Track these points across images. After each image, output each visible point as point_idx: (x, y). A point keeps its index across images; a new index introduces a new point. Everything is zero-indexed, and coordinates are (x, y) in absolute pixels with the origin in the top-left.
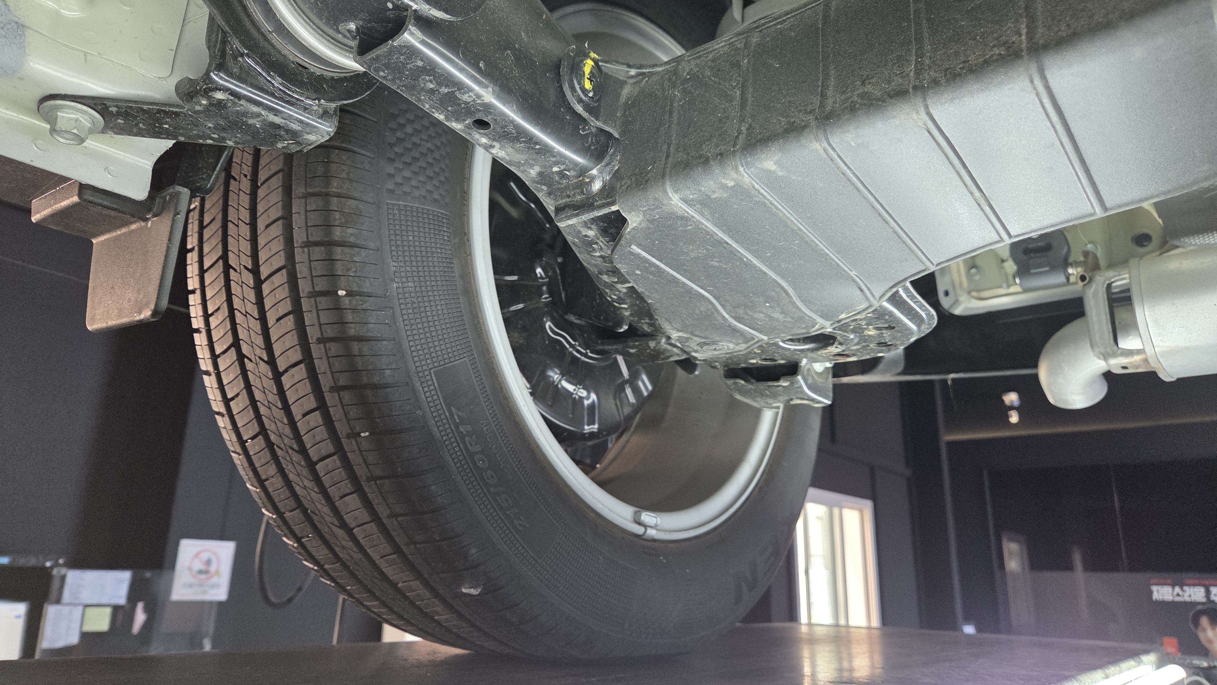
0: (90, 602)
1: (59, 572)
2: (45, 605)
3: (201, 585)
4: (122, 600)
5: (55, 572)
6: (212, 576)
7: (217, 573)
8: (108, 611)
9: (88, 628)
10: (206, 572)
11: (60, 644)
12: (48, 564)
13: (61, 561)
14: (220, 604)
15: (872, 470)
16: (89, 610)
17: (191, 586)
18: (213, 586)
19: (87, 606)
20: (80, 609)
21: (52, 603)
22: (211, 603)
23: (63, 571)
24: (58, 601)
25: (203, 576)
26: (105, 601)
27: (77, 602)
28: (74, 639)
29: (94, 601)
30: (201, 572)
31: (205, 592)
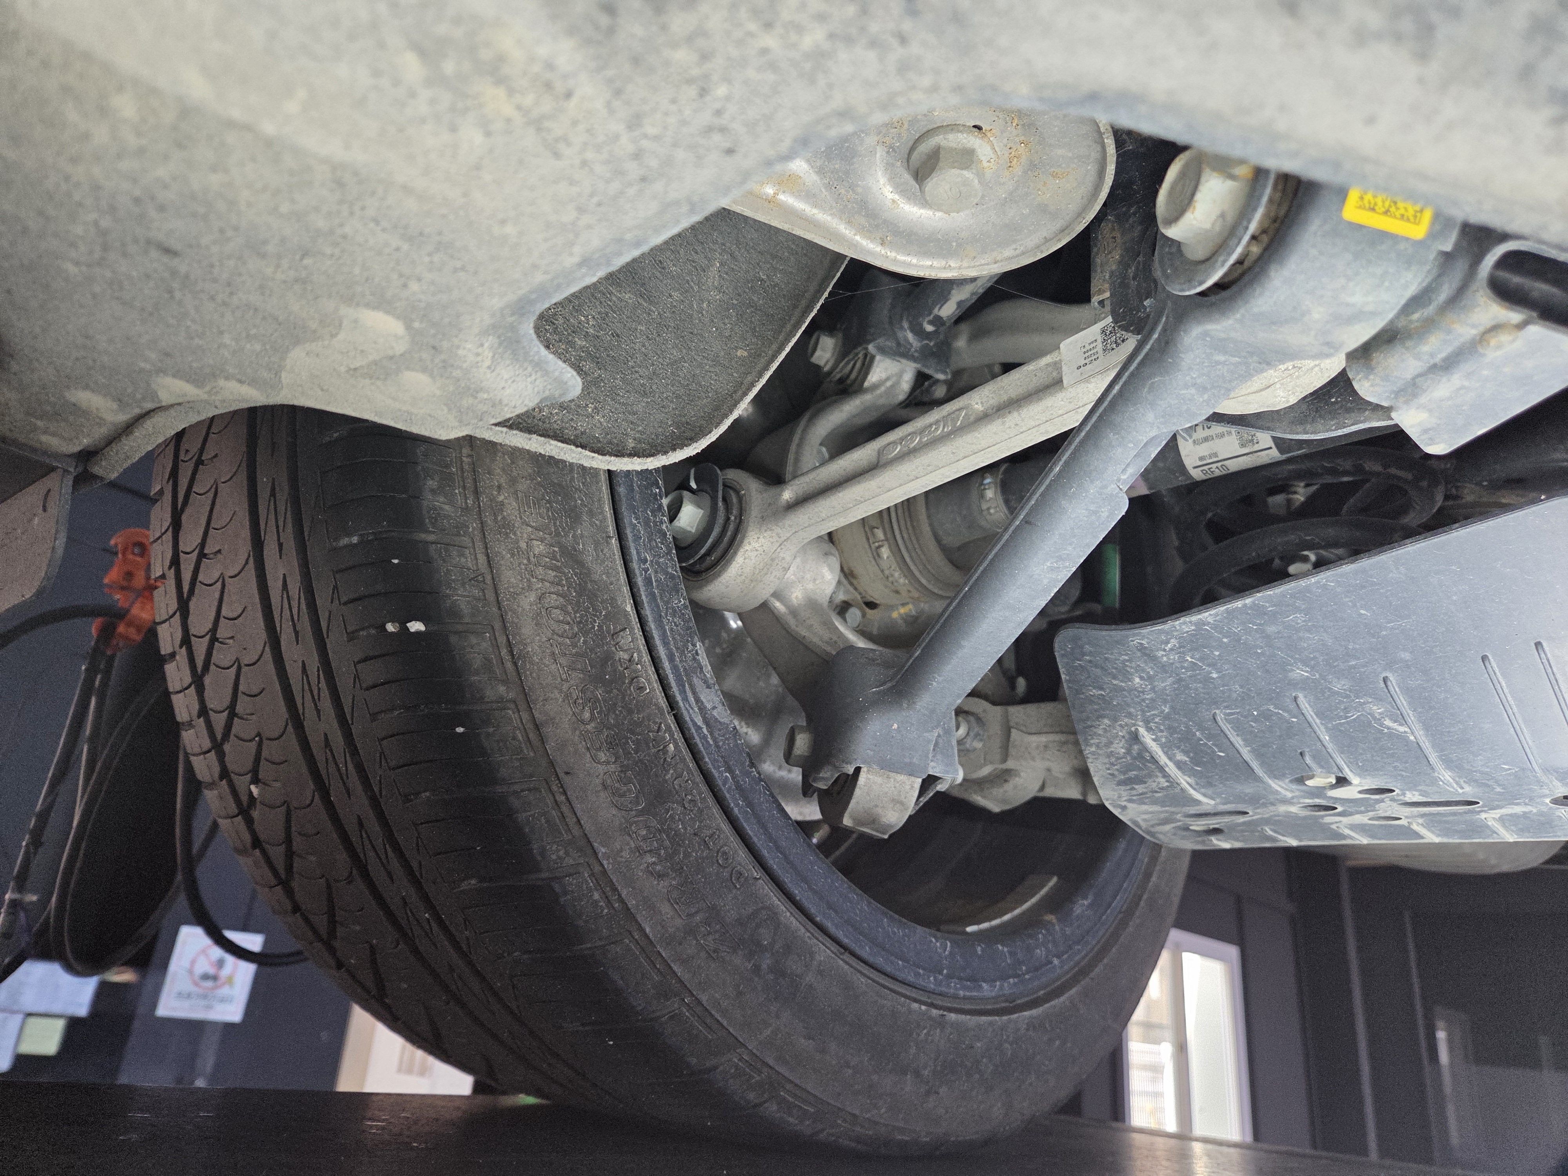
0: (36, 1008)
3: (205, 997)
4: (82, 1011)
6: (224, 984)
7: (230, 981)
8: (61, 1024)
9: (25, 1049)
10: (215, 978)
14: (228, 1027)
15: (1239, 900)
16: (32, 1021)
17: (189, 996)
18: (223, 1000)
19: (30, 1015)
20: (19, 1018)
22: (213, 1024)
25: (209, 984)
26: (57, 1008)
27: (15, 1008)
28: (4, 1063)
29: (41, 1009)
30: (206, 977)
31: (209, 1007)
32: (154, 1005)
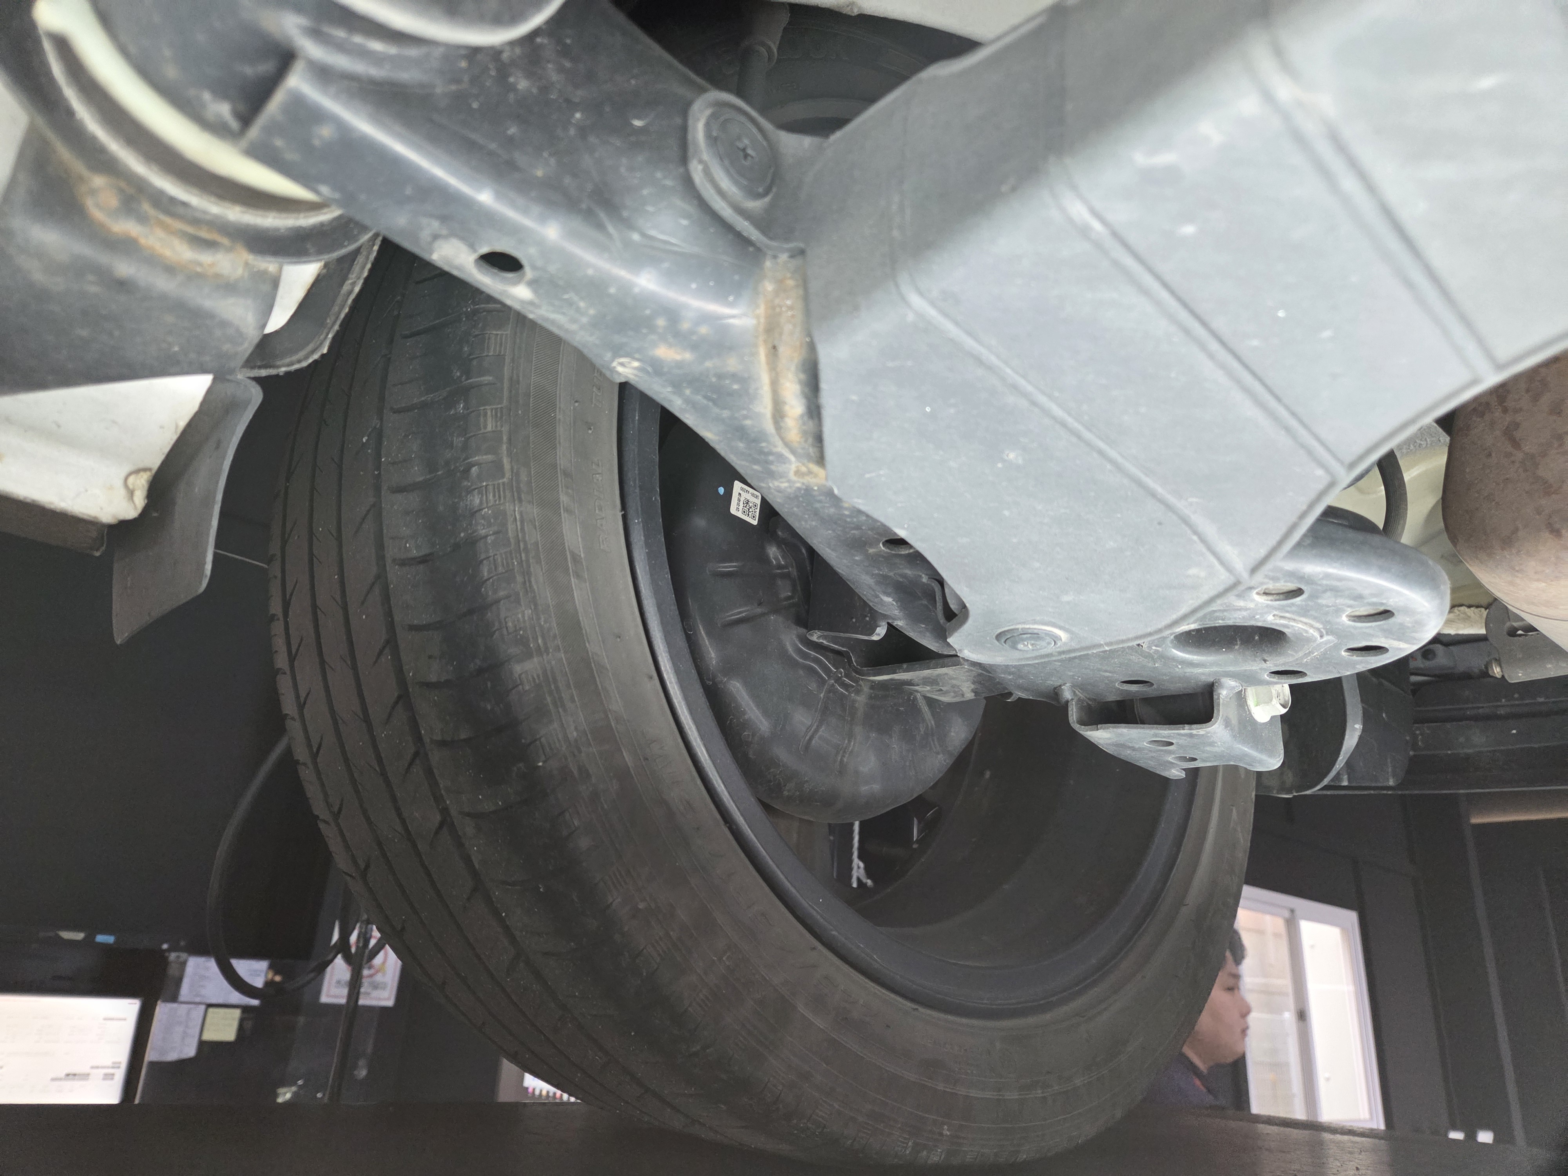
0: (214, 1001)
1: (178, 957)
2: (159, 1002)
5: (173, 956)
6: (377, 971)
7: (382, 970)
8: (237, 1013)
9: (208, 1036)
11: (172, 1056)
12: (165, 946)
13: (182, 943)
14: (383, 1011)
16: (213, 1011)
18: (379, 985)
19: (210, 1006)
20: (201, 1008)
21: (163, 1001)
22: (371, 1009)
23: (184, 955)
24: (174, 998)
26: (233, 999)
27: (198, 1000)
28: (190, 1051)
29: (220, 1001)
32: (318, 992)
